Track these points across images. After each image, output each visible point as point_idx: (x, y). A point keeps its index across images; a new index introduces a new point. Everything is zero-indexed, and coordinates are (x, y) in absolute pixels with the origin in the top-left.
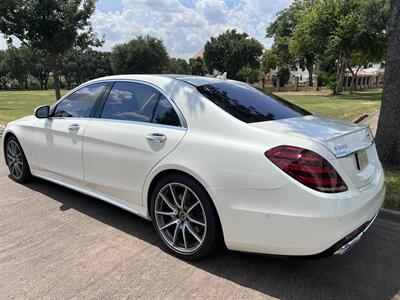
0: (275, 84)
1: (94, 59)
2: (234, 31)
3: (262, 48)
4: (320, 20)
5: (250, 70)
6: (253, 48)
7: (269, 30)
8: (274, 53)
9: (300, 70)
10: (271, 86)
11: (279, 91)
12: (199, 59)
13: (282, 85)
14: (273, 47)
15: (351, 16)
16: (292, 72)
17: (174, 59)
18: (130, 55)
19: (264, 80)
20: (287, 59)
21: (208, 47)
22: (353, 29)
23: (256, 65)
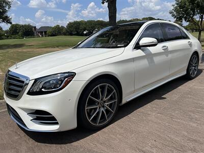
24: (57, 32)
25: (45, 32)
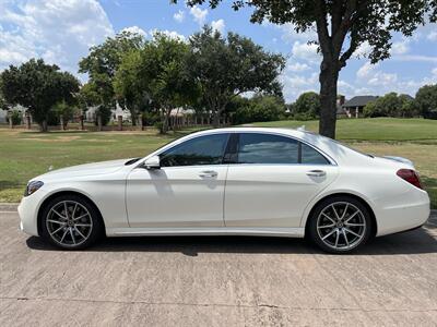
2: (41, 62)
3: (78, 84)
4: (144, 63)
6: (69, 82)
7: (81, 65)
9: (120, 109)
10: (93, 125)
13: (104, 124)
15: (173, 63)
16: (112, 111)
22: (176, 75)
23: (72, 102)
24: (387, 109)
25: (361, 108)
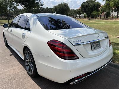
0: (105, 17)
1: (48, 10)
3: (101, 5)
5: (96, 12)
6: (97, 5)
8: (105, 6)
9: (114, 12)
11: (106, 19)
12: (79, 9)
13: (107, 17)
14: (105, 5)
16: (111, 13)
17: (72, 9)
18: (58, 9)
19: (101, 16)
20: (110, 8)
21: (82, 5)
